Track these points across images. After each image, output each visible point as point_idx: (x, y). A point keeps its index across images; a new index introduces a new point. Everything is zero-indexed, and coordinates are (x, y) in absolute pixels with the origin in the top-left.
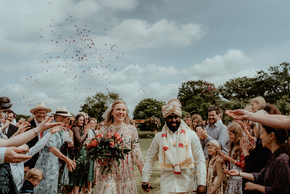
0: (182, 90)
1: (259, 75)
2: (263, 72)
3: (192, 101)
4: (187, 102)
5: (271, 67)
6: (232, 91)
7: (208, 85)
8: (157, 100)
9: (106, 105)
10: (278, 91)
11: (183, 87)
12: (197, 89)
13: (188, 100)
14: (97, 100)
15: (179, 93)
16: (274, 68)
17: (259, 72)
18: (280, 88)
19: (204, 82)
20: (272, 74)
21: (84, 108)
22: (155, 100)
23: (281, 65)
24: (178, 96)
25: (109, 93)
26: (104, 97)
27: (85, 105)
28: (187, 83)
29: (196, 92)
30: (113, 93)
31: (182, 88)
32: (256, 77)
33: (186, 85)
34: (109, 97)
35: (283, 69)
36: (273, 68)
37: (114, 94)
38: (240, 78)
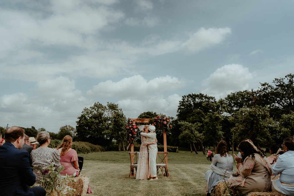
0: (182, 103)
1: (263, 87)
2: (267, 84)
3: (193, 114)
4: (188, 115)
5: (276, 79)
6: (233, 105)
7: (209, 98)
8: (157, 114)
9: (104, 116)
10: (283, 104)
11: (184, 100)
12: (197, 102)
13: (189, 113)
14: (95, 111)
15: (179, 107)
16: (280, 80)
17: (263, 84)
18: (285, 101)
19: (205, 95)
20: (277, 86)
21: (82, 119)
22: (154, 113)
23: (286, 77)
24: (178, 109)
25: (108, 104)
26: (102, 108)
27: (82, 115)
28: (188, 96)
29: (197, 105)
30: (112, 103)
31: (182, 101)
32: (259, 90)
33: (187, 98)
34: (107, 108)
35: (288, 81)
36: (278, 79)
37: (113, 105)
38: (242, 92)
